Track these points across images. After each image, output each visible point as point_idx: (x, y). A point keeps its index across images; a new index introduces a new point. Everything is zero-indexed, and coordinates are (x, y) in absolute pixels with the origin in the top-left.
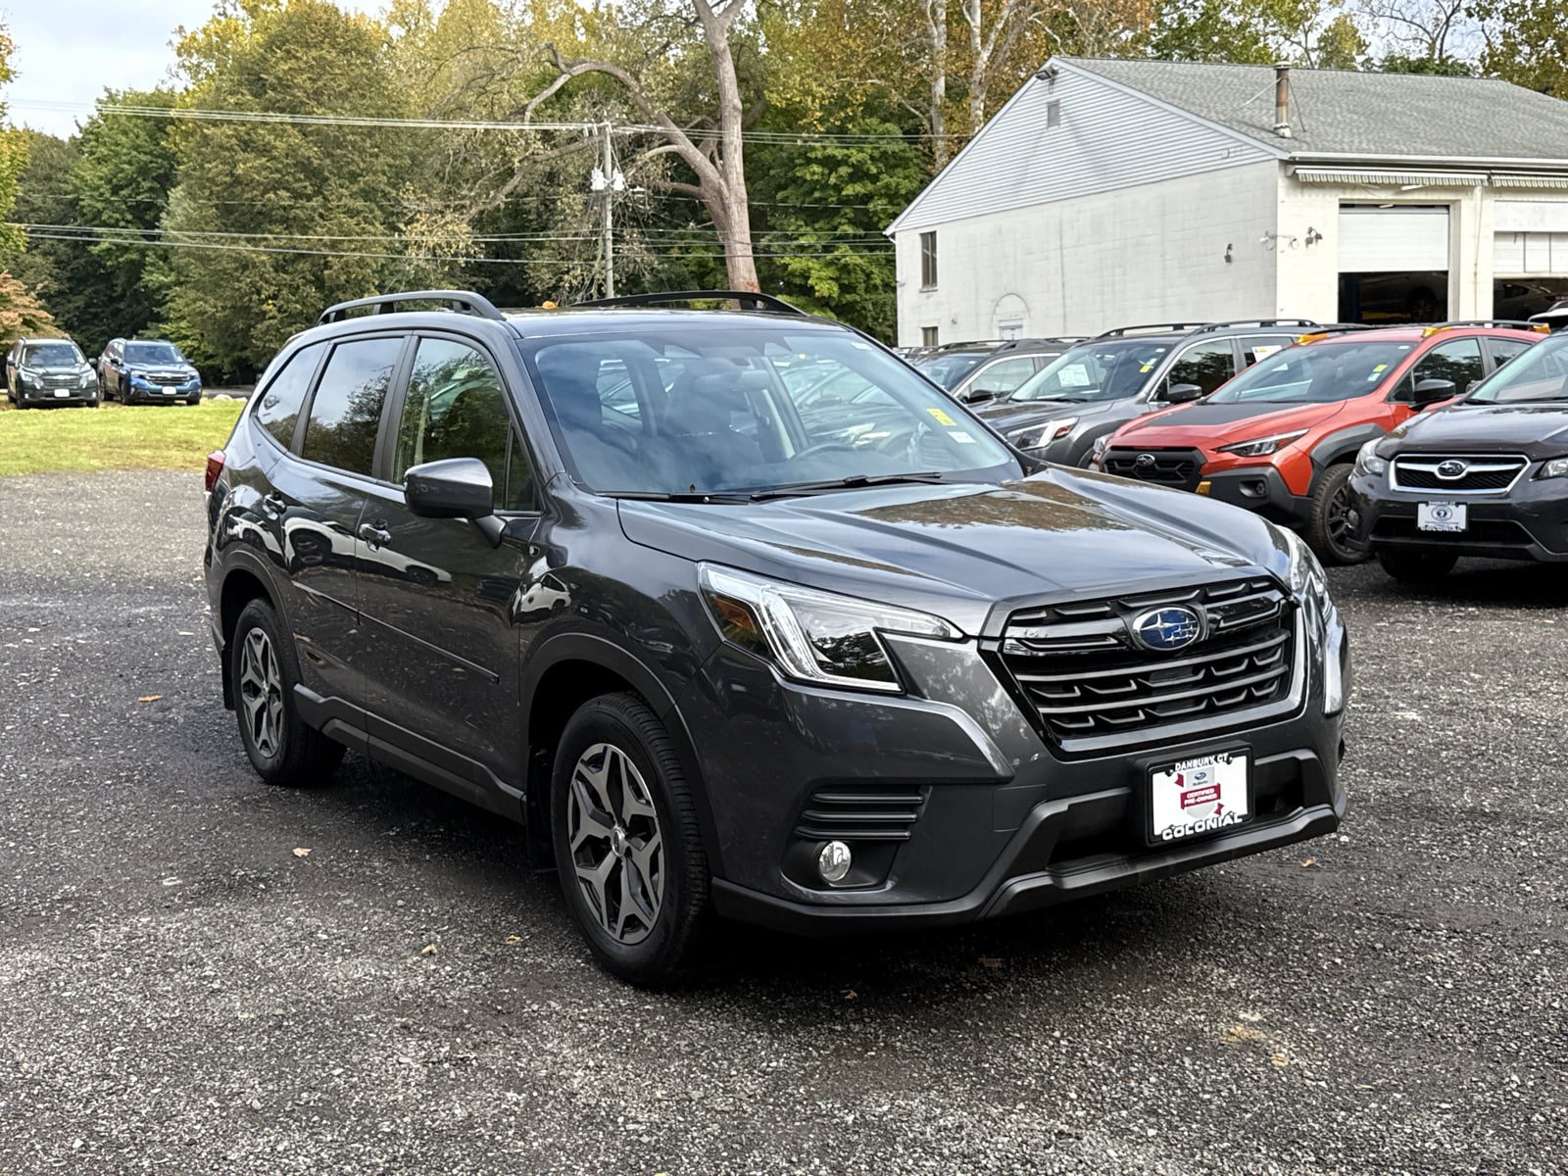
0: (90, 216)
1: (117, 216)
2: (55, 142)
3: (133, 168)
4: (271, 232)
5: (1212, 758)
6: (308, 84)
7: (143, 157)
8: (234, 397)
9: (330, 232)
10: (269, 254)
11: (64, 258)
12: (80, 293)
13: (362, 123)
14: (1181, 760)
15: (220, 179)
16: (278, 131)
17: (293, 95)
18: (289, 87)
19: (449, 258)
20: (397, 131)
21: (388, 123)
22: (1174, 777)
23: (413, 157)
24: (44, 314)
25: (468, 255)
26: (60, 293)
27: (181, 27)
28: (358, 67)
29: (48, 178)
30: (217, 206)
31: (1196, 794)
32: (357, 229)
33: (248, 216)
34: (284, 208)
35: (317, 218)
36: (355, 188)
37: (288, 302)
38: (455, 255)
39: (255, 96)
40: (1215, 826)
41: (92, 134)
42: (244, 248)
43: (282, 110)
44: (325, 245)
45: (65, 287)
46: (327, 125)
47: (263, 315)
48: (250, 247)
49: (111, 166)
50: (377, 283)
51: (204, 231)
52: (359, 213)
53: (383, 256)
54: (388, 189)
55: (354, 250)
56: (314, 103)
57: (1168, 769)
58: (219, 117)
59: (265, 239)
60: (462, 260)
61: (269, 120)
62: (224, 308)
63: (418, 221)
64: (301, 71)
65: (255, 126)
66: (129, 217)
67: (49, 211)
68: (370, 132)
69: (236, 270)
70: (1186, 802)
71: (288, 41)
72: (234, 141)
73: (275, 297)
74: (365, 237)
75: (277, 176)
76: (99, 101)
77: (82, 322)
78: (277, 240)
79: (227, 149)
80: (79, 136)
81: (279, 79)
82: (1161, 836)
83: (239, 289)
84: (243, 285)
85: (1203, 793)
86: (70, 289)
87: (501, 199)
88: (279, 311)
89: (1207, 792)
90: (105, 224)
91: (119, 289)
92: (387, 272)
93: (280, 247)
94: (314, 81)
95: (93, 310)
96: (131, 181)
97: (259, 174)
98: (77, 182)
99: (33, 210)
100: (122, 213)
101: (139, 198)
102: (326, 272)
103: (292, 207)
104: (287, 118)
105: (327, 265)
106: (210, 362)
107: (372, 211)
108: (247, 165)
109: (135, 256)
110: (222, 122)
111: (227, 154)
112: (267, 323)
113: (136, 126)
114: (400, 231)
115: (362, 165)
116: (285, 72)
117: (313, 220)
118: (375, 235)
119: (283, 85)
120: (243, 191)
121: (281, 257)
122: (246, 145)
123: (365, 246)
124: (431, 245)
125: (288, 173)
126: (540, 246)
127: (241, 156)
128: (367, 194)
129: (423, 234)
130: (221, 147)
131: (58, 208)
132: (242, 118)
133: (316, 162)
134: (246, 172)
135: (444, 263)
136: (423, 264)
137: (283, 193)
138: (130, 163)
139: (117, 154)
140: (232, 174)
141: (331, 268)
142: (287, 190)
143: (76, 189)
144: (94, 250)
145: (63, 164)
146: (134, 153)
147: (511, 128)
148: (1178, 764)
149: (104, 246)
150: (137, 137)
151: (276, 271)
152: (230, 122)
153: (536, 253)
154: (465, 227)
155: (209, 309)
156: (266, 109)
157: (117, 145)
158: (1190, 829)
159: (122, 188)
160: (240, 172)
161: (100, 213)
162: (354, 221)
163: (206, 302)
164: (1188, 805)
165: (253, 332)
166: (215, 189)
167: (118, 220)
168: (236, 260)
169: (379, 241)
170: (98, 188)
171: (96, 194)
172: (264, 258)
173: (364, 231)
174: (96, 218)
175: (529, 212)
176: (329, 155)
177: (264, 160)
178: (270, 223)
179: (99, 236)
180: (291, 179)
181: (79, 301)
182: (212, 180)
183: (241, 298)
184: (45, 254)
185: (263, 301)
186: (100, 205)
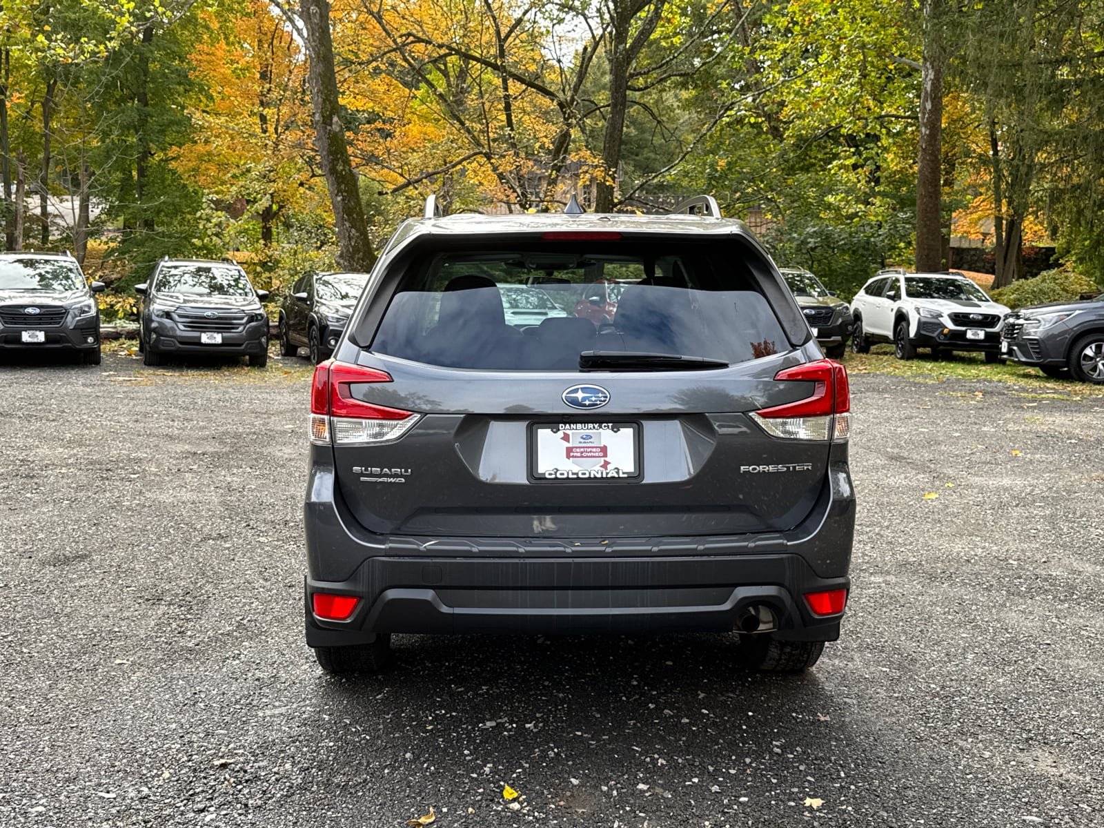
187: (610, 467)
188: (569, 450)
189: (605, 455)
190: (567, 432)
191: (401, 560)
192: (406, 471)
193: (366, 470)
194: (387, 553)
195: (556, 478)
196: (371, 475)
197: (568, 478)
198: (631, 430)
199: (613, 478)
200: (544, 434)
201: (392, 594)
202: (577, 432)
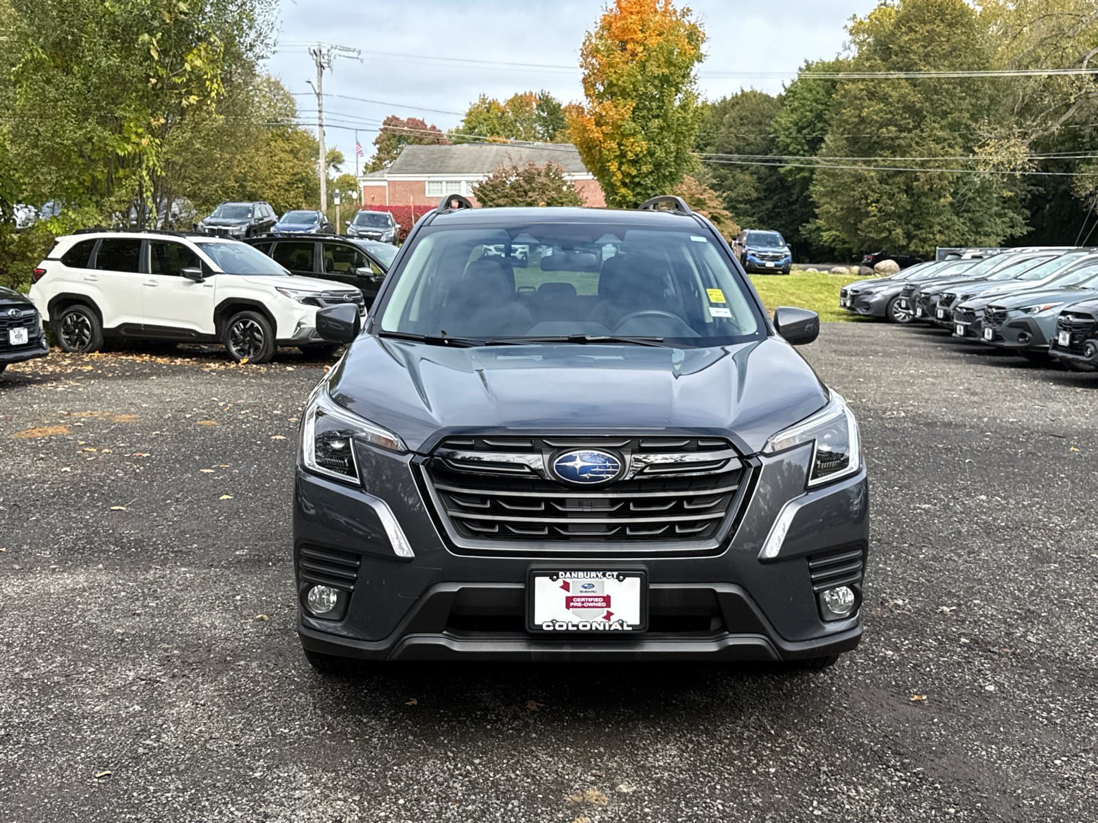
0: (782, 148)
1: (799, 147)
2: (767, 98)
3: (813, 114)
4: (881, 156)
5: (600, 574)
6: (921, 50)
7: (820, 107)
8: (820, 270)
9: (921, 155)
10: (877, 172)
11: (763, 176)
12: (771, 199)
13: (955, 76)
14: (565, 570)
15: (850, 120)
16: (895, 84)
17: (910, 59)
18: (908, 52)
19: (1008, 172)
20: (983, 80)
21: (975, 74)
22: (560, 582)
23: (992, 99)
24: (726, 212)
25: (1023, 169)
26: (758, 199)
27: (855, 15)
28: (959, 35)
29: (760, 123)
30: (847, 139)
31: (583, 599)
32: (941, 152)
33: (867, 146)
34: (892, 139)
35: (914, 145)
36: (944, 123)
37: (886, 204)
38: (1014, 170)
39: (883, 60)
40: (601, 628)
41: (792, 92)
42: (861, 168)
43: (901, 69)
44: (916, 164)
45: (762, 195)
46: (930, 79)
47: (867, 214)
48: (864, 167)
49: (799, 113)
50: (952, 190)
51: (836, 156)
52: (945, 140)
53: (959, 171)
54: (970, 122)
55: (938, 167)
56: (923, 63)
57: (553, 575)
58: (857, 77)
59: (876, 161)
60: (1018, 174)
61: (890, 77)
62: (842, 209)
63: (988, 145)
64: (917, 40)
65: (880, 81)
66: (806, 148)
67: (758, 146)
68: (961, 82)
69: (853, 183)
70: (571, 604)
71: (911, 20)
72: (865, 92)
73: (877, 201)
74: (947, 158)
75: (890, 116)
76: (800, 69)
77: (770, 218)
78: (885, 161)
79: (859, 99)
80: (784, 94)
81: (901, 47)
82: (541, 626)
83: (853, 196)
84: (856, 193)
85: (591, 600)
86: (765, 197)
87: (1055, 127)
88: (879, 211)
89: (596, 600)
90: (790, 153)
91: (795, 197)
92: (961, 183)
93: (885, 166)
94: (925, 47)
95: (777, 210)
96: (810, 124)
97: (877, 115)
98: (776, 126)
99: (748, 145)
100: (802, 145)
101: (814, 135)
102: (915, 183)
103: (897, 138)
104: (902, 75)
105: (917, 179)
106: (846, 246)
107: (955, 139)
108: (871, 109)
109: (806, 174)
110: (858, 80)
111: (858, 102)
112: (870, 219)
113: (818, 85)
114: (974, 153)
115: (952, 106)
116: (906, 42)
117: (911, 146)
118: (954, 155)
119: (904, 51)
120: (866, 128)
121: (885, 173)
122: (872, 95)
123: (947, 164)
124: (996, 162)
125: (898, 114)
126: (1089, 162)
127: (867, 103)
128: (954, 127)
129: (991, 154)
130: (856, 98)
131: (764, 143)
132: (872, 77)
133: (918, 105)
134: (869, 114)
135: (1003, 176)
136: (987, 176)
137: (893, 129)
138: (811, 111)
139: (804, 105)
140: (860, 116)
141: (919, 180)
142: (896, 125)
143: (776, 131)
144: (782, 170)
145: (770, 113)
146: (814, 104)
147: (1069, 73)
148: (561, 573)
149: (788, 167)
150: (818, 93)
151: (881, 183)
152: (864, 80)
153: (1084, 167)
154: (1024, 149)
155: (832, 209)
156: (889, 69)
157: (804, 99)
158: (573, 626)
159: (804, 128)
160: (864, 114)
161: (788, 145)
162: (940, 147)
163: (831, 205)
164: (573, 607)
165: (860, 226)
166: (847, 127)
167: (799, 150)
168: (854, 176)
169: (956, 160)
170: (789, 129)
171: (787, 133)
172: (873, 174)
173: (947, 153)
174: (785, 150)
175: (1083, 137)
176: (927, 99)
177: (882, 105)
178: (882, 149)
179: (786, 162)
180: (899, 118)
181: (769, 205)
182: (846, 121)
183: (854, 202)
184: (752, 174)
185: (869, 205)
186: (788, 141)
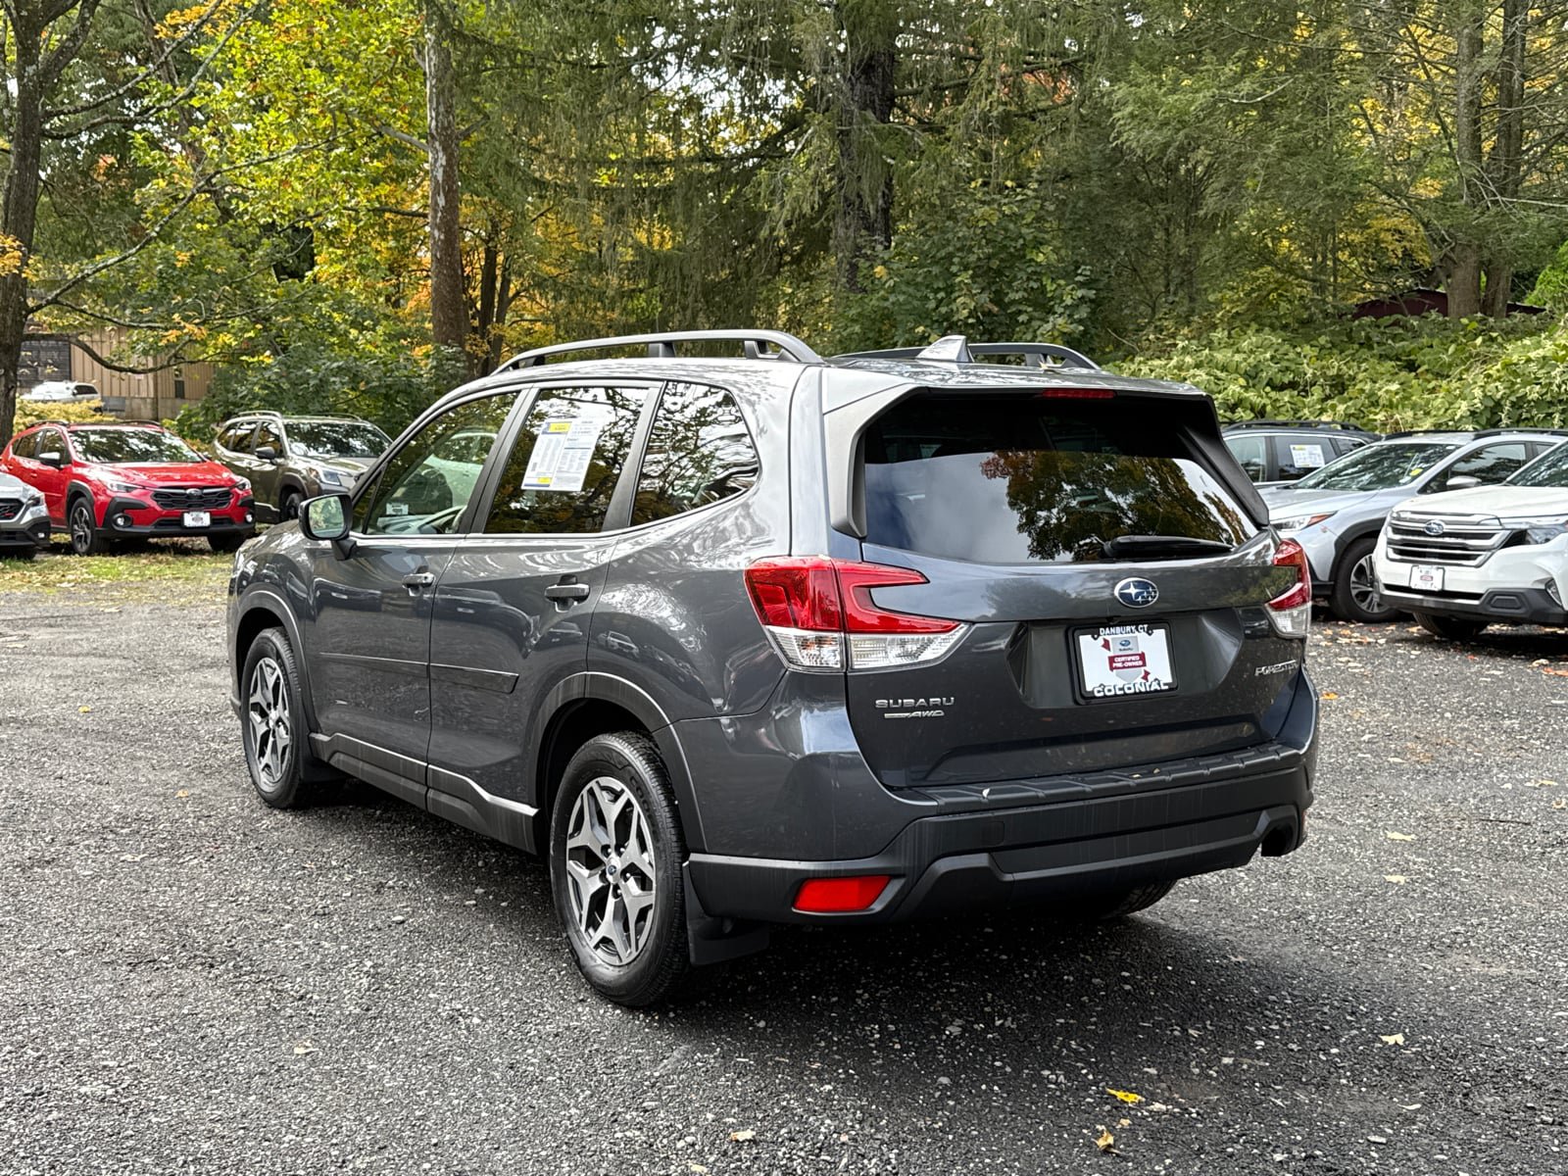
187: (1151, 678)
188: (1112, 660)
189: (1144, 665)
190: (1107, 638)
191: (957, 818)
192: (949, 700)
193: (896, 702)
194: (940, 812)
195: (1105, 696)
196: (903, 709)
197: (1116, 695)
198: (1163, 631)
199: (1156, 691)
200: (1085, 640)
201: (944, 865)
202: (1115, 635)
